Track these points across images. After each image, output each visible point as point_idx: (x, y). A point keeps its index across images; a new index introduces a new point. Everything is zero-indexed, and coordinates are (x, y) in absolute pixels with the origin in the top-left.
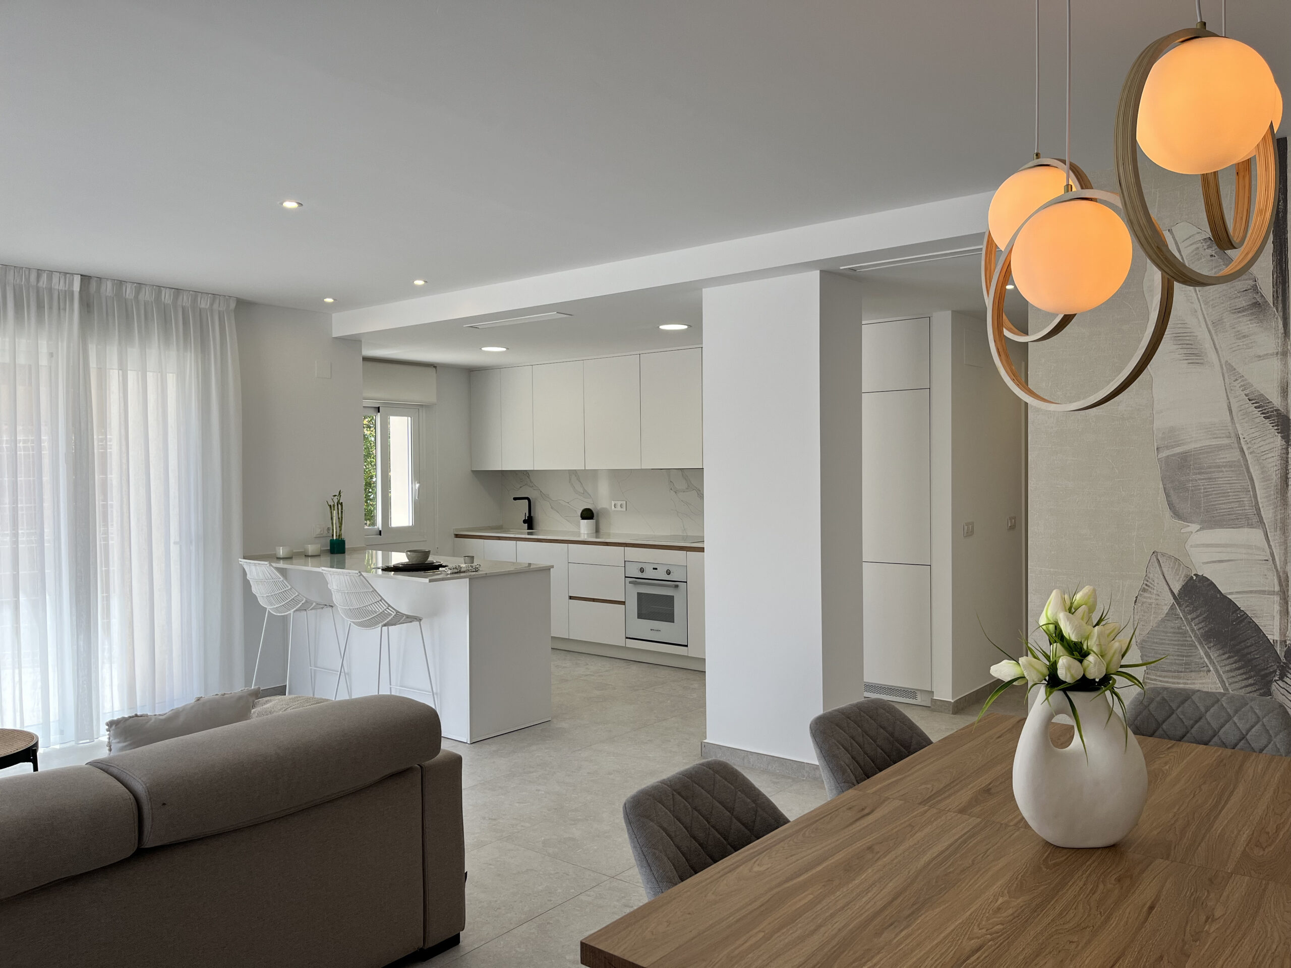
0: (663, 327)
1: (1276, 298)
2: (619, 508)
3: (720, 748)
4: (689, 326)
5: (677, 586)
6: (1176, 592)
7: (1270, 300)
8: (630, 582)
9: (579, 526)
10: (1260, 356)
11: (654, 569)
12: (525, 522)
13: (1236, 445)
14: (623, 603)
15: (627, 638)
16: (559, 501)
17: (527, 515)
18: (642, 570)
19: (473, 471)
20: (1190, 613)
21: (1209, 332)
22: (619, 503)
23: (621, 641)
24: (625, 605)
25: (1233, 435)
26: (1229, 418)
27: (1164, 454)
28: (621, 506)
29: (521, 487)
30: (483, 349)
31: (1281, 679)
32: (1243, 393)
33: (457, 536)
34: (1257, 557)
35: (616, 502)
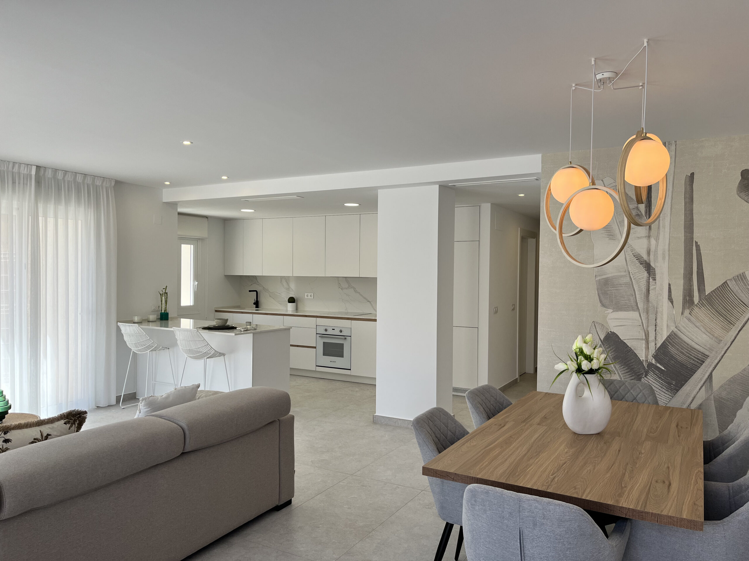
0: (346, 205)
1: (646, 213)
2: (309, 297)
3: (383, 418)
4: (360, 205)
5: (345, 338)
6: (602, 339)
7: (644, 213)
8: (319, 337)
9: (287, 307)
10: (639, 238)
11: (333, 329)
12: (254, 304)
13: (628, 275)
14: (315, 348)
15: (316, 366)
16: (275, 293)
17: (256, 300)
18: (326, 330)
19: (226, 276)
20: (608, 348)
21: (618, 226)
22: (309, 294)
23: (313, 368)
24: (316, 348)
25: (627, 271)
26: (625, 264)
27: (598, 278)
28: (311, 296)
29: (251, 285)
30: (242, 210)
31: (646, 376)
32: (631, 253)
33: (216, 311)
34: (638, 324)
35: (308, 294)
